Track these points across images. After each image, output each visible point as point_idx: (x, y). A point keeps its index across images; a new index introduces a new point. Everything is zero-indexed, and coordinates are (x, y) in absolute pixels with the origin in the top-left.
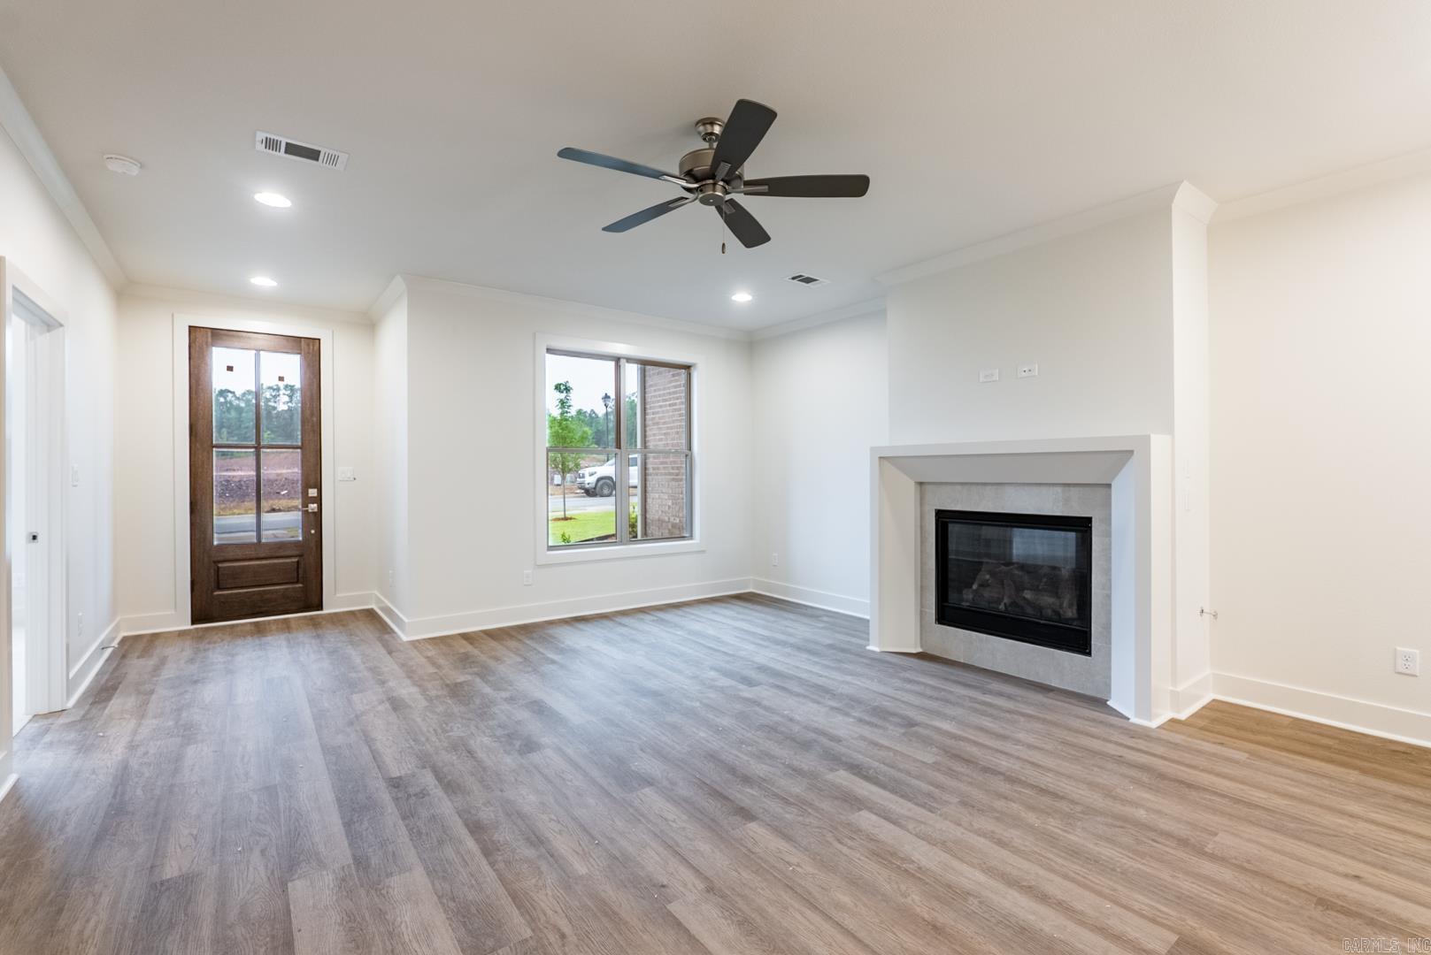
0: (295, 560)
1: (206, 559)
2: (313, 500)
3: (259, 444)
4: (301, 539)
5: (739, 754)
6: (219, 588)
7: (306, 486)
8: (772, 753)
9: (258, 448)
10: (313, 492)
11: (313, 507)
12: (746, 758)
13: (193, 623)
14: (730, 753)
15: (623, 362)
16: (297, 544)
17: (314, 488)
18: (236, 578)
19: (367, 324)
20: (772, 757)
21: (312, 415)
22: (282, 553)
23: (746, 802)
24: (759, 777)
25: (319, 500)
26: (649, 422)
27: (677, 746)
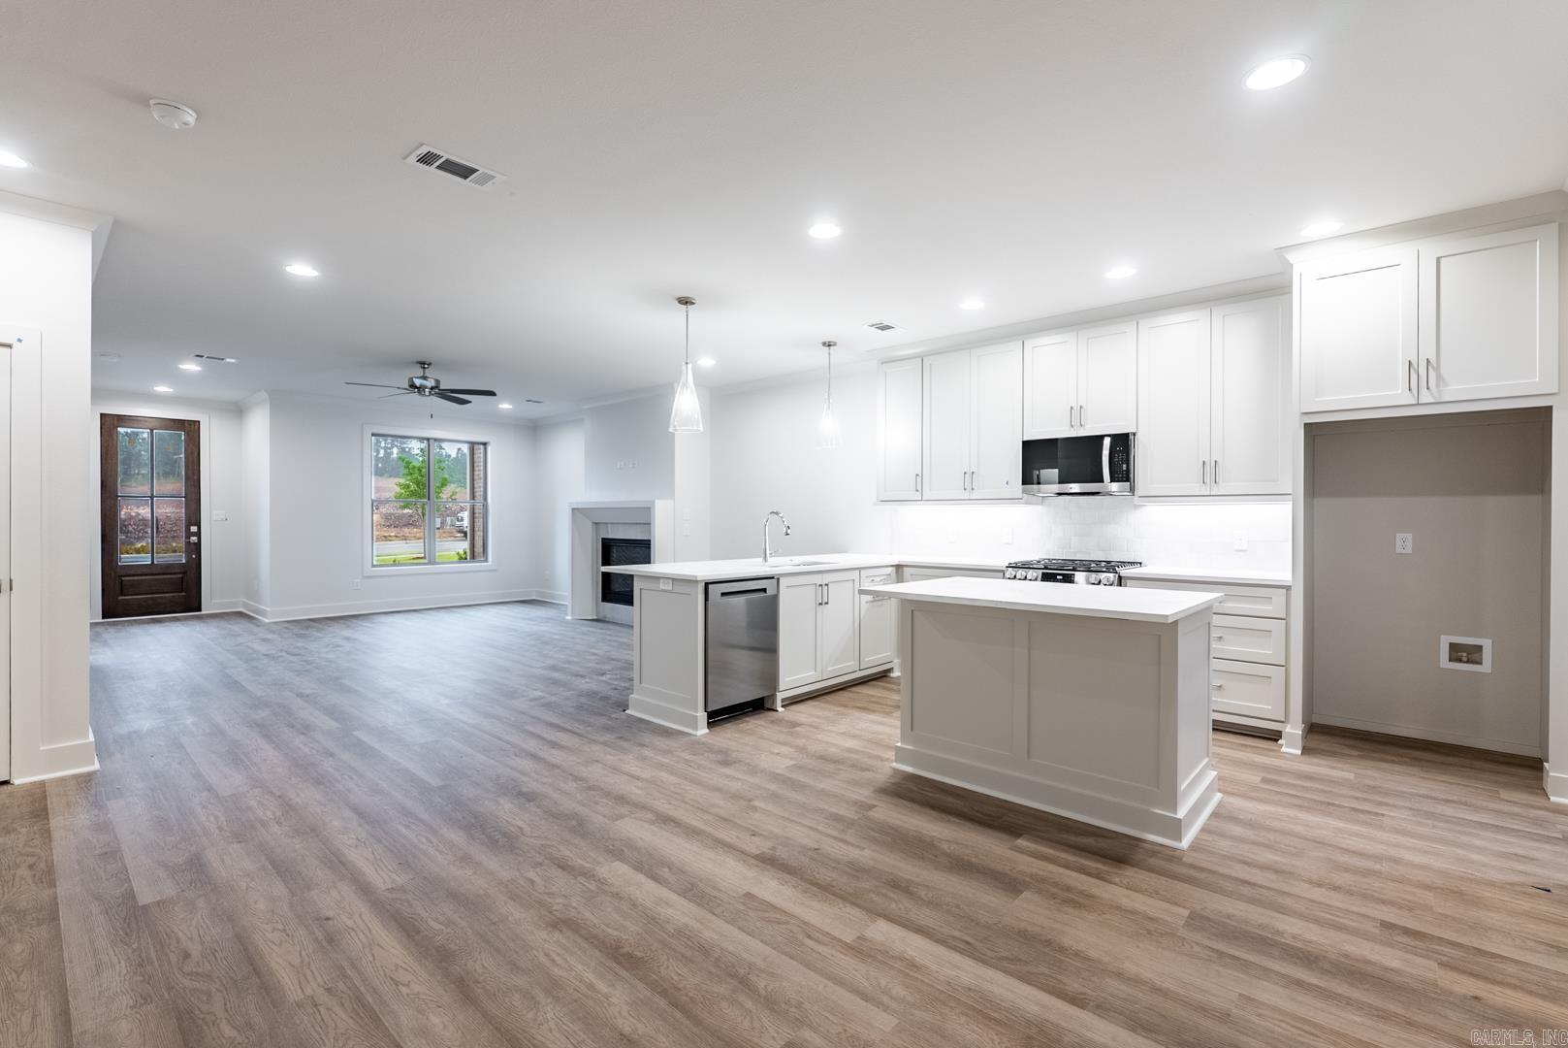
0: (181, 576)
1: (113, 574)
2: (194, 534)
3: (152, 494)
4: (184, 561)
6: (123, 595)
7: (189, 525)
9: (152, 497)
10: (194, 529)
11: (194, 539)
13: (103, 618)
15: (431, 441)
16: (182, 565)
17: (195, 525)
18: (134, 588)
19: (237, 411)
21: (193, 474)
22: (169, 571)
25: (198, 534)
26: (476, 477)
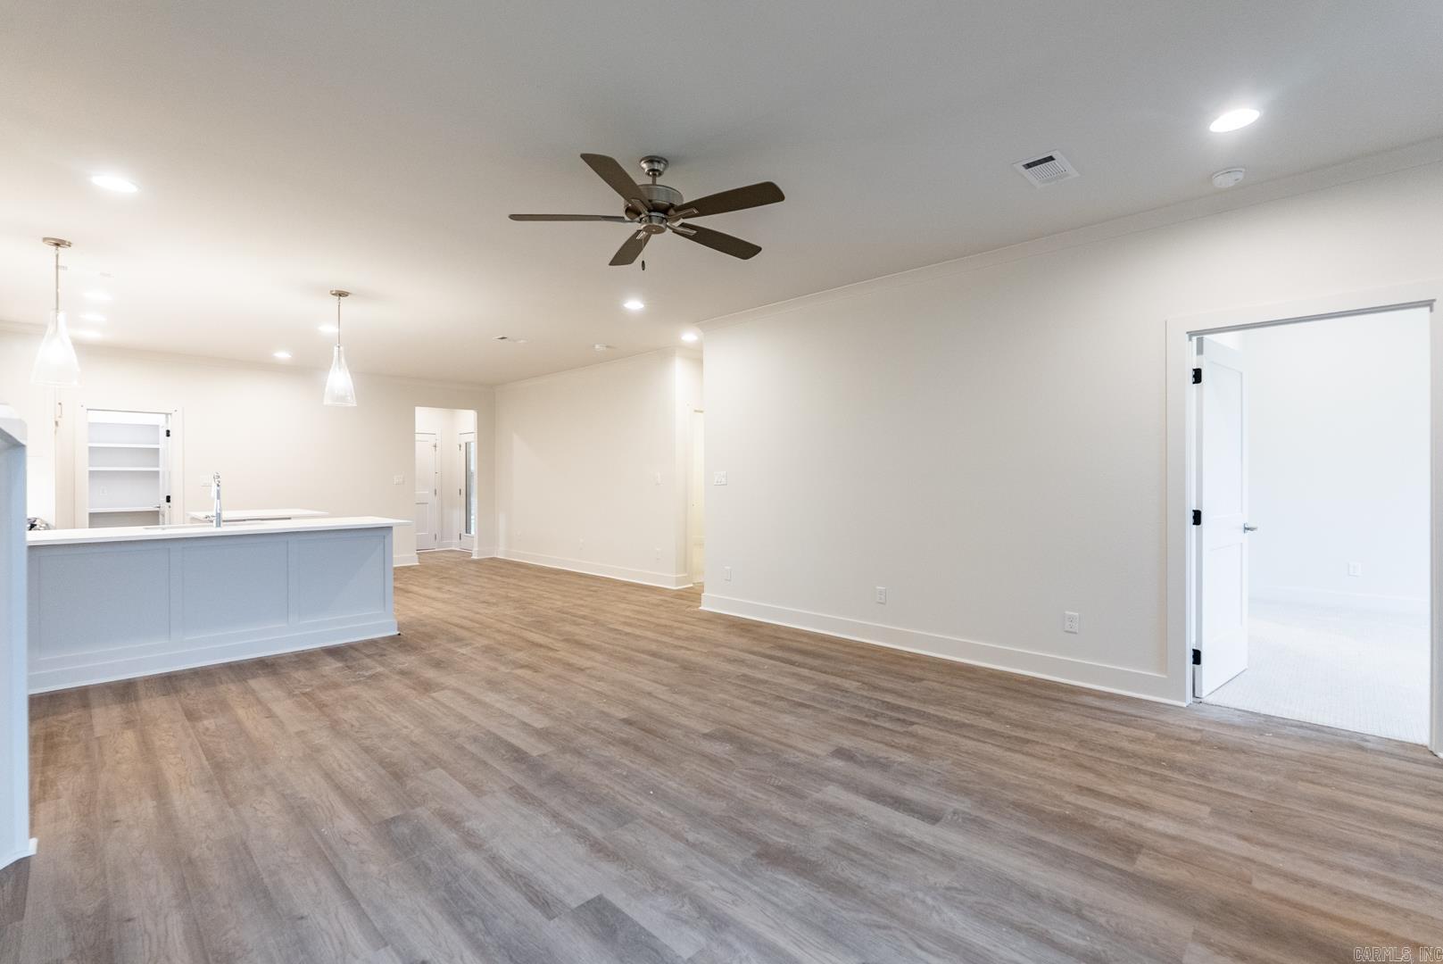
5: (631, 764)
8: (596, 768)
12: (624, 761)
14: (639, 764)
20: (597, 764)
23: (627, 729)
24: (613, 745)
27: (695, 767)
